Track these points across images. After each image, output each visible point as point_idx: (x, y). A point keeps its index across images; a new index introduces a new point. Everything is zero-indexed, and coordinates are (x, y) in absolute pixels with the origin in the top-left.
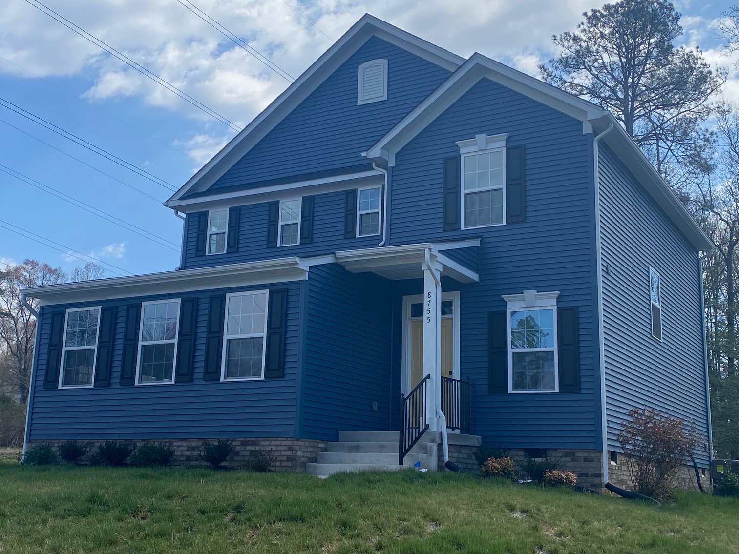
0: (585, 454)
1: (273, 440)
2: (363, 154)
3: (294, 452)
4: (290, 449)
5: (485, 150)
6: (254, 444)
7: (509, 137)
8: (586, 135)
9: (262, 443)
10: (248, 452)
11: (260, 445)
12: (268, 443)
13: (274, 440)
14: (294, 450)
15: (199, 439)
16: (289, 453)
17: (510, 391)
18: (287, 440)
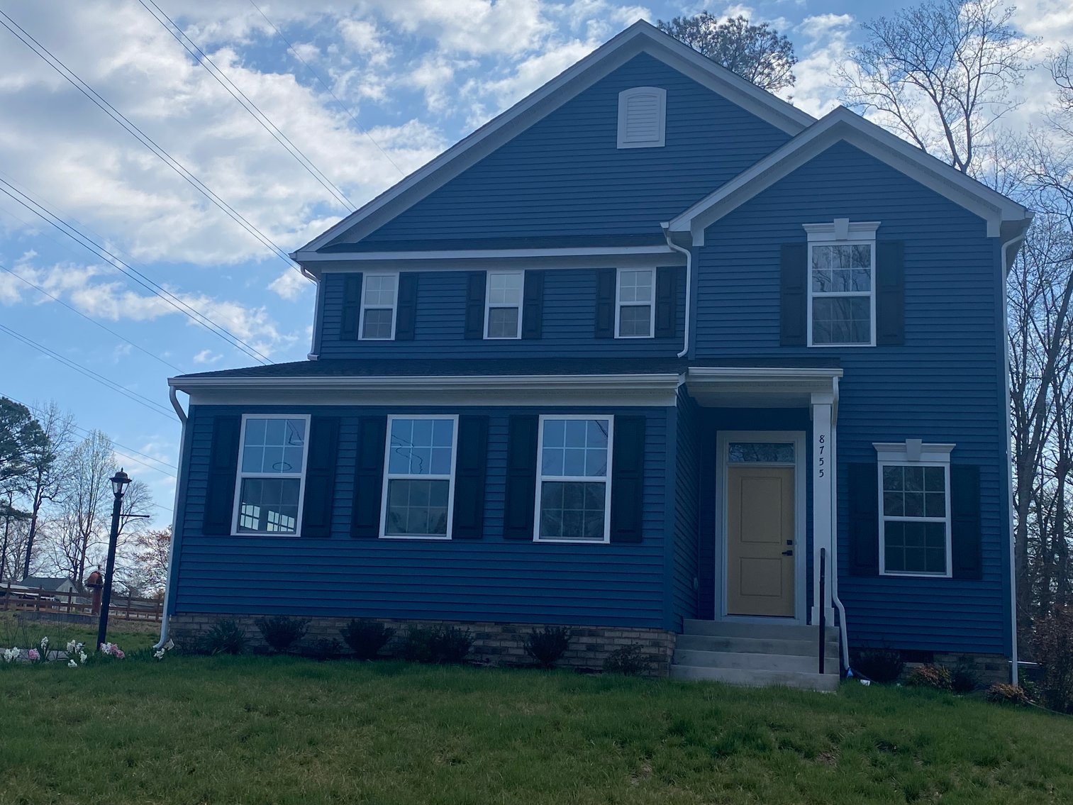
0: (989, 661)
1: (626, 631)
2: (664, 225)
3: (661, 649)
4: (656, 644)
5: (846, 240)
6: (592, 634)
7: (880, 227)
8: (991, 239)
9: (607, 634)
10: (584, 646)
11: (603, 636)
12: (618, 634)
13: (628, 631)
14: (661, 647)
15: (496, 623)
16: (654, 651)
17: (882, 572)
18: (649, 632)
